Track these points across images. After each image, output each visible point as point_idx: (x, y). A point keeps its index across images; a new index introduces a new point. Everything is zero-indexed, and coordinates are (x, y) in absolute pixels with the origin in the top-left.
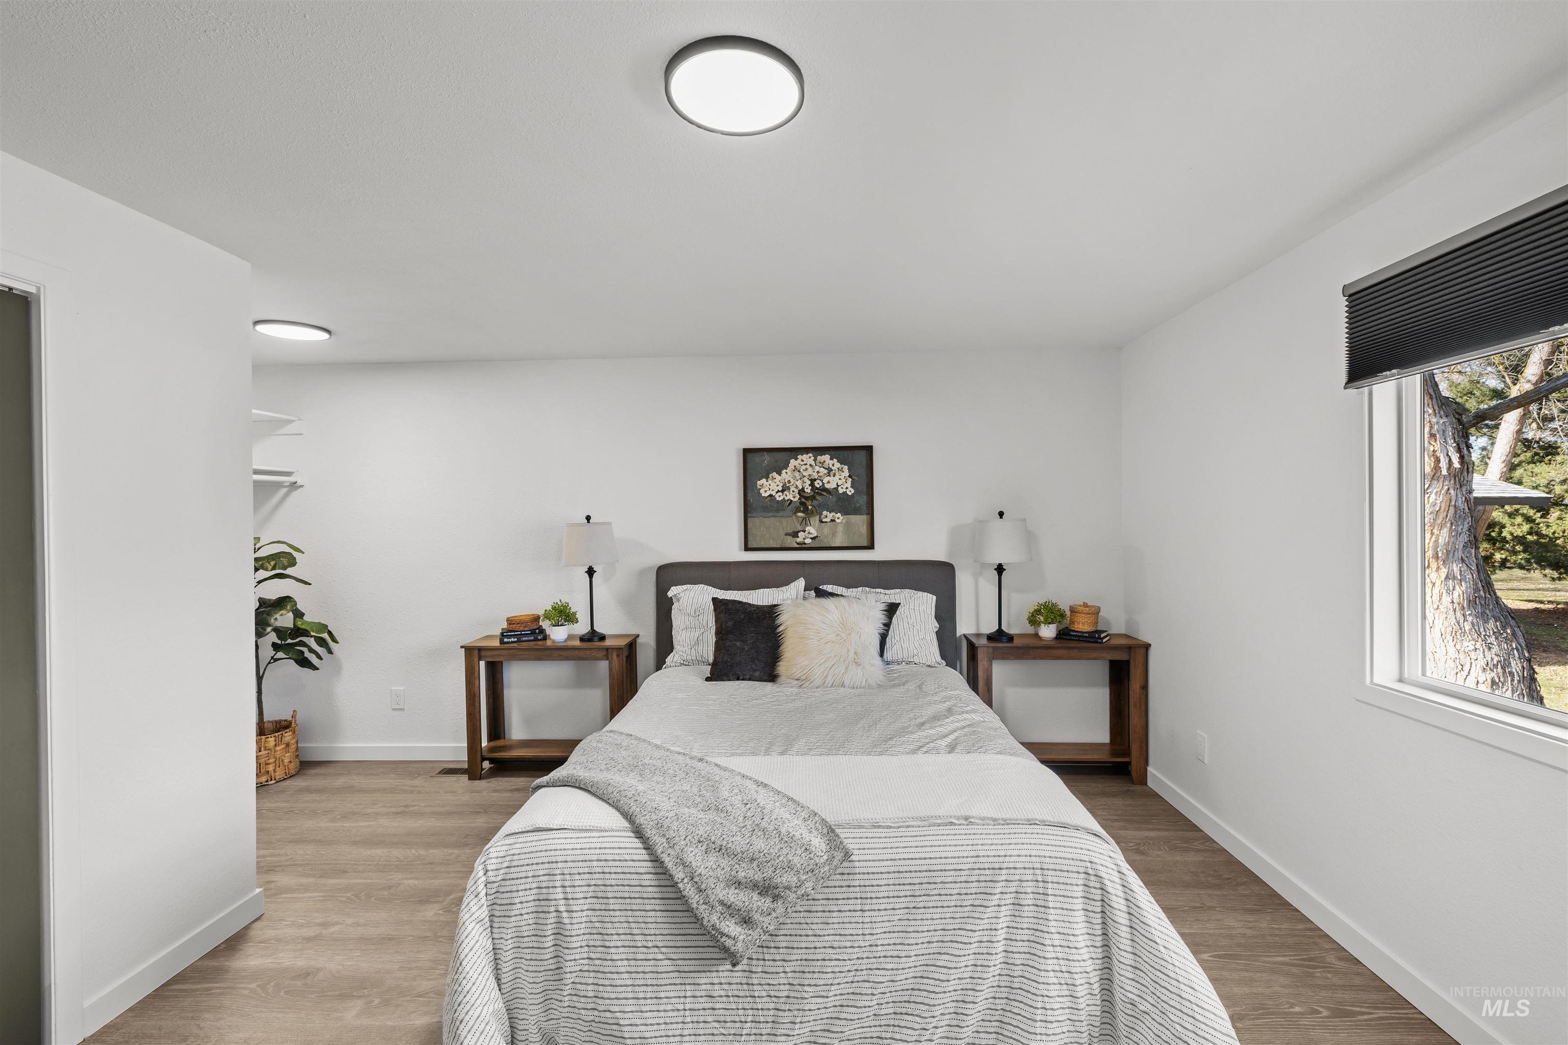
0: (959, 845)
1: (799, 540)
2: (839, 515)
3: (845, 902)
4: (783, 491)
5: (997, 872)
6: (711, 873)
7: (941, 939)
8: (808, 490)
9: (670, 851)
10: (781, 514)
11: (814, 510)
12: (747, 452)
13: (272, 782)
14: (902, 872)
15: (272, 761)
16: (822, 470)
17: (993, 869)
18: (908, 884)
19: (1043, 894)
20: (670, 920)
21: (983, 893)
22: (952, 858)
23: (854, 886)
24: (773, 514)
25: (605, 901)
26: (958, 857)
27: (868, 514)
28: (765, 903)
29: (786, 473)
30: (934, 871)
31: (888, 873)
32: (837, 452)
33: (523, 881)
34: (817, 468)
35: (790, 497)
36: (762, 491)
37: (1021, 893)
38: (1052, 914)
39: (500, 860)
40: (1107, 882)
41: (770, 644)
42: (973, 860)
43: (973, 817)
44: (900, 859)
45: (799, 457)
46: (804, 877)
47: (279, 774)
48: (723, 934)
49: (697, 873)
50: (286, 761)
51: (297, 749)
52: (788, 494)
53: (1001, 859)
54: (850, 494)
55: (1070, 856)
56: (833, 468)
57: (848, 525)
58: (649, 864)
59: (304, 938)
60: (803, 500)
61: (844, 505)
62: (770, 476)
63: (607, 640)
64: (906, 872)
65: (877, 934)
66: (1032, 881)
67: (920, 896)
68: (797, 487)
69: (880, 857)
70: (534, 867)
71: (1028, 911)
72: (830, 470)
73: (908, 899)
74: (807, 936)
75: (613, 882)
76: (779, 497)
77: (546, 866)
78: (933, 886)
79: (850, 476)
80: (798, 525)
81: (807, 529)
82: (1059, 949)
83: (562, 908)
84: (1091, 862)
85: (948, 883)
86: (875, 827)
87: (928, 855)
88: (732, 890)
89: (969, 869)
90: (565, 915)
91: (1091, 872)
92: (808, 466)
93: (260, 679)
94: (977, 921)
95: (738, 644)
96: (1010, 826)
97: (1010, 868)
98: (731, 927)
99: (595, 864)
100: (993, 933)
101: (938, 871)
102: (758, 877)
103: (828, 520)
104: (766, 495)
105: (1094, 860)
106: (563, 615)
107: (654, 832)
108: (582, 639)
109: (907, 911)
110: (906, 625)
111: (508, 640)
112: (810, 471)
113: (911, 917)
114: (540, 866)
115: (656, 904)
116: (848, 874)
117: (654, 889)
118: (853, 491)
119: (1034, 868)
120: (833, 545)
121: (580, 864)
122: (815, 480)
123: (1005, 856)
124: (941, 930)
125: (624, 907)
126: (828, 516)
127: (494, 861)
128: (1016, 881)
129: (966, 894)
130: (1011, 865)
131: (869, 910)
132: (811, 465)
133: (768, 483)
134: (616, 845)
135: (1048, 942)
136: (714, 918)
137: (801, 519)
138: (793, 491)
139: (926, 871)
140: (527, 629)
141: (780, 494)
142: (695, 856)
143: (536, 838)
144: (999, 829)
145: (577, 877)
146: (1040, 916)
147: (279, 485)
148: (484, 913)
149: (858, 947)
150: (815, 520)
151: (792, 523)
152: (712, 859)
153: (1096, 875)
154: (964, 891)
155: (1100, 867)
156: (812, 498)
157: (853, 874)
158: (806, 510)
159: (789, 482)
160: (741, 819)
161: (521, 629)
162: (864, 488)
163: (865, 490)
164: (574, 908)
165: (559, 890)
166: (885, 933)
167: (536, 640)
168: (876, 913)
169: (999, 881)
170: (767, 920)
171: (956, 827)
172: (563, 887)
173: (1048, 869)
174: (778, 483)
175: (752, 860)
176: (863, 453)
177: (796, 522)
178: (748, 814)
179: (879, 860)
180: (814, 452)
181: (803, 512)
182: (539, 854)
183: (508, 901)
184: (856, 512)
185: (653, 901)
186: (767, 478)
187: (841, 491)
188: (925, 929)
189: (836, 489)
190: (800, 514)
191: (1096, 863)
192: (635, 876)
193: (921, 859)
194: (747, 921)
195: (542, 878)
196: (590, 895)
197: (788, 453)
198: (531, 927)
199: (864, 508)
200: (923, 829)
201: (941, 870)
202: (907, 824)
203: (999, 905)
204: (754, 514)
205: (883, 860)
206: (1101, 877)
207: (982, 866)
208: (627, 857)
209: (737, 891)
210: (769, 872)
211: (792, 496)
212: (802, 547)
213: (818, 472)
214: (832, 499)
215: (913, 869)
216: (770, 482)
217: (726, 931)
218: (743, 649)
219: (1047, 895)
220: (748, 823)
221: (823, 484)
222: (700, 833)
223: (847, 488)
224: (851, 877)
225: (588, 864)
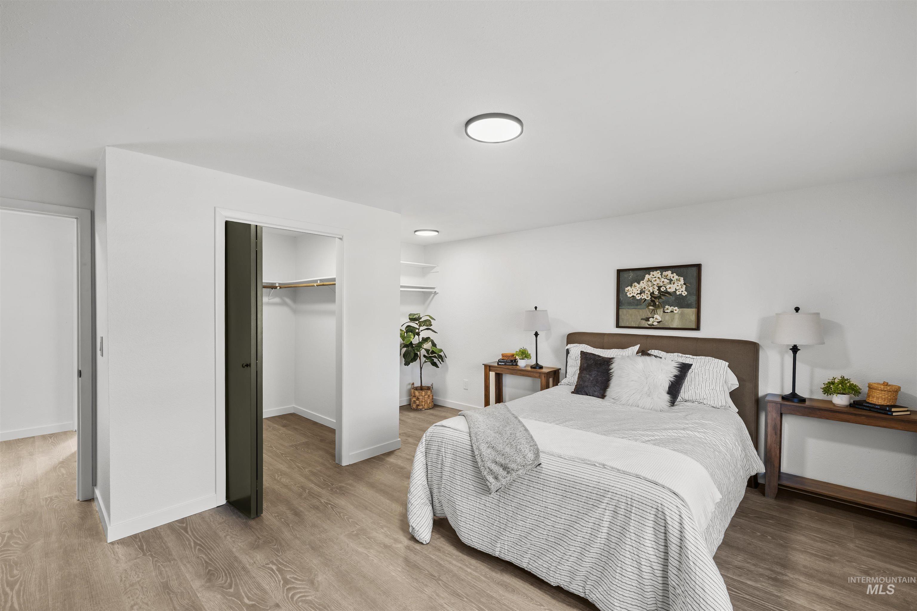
0: (592, 475)
1: (649, 323)
2: (676, 308)
3: (536, 484)
4: (640, 294)
5: (607, 492)
6: (487, 455)
7: (577, 515)
8: (656, 293)
9: (477, 444)
10: (639, 307)
11: (660, 305)
12: (619, 272)
13: (424, 409)
14: (562, 479)
15: (424, 401)
16: (666, 280)
17: (605, 490)
18: (563, 485)
19: (630, 511)
20: (474, 470)
21: (598, 501)
22: (586, 479)
23: (540, 478)
24: (634, 307)
25: (456, 457)
26: (589, 480)
27: (696, 308)
28: (504, 473)
29: (643, 283)
30: (576, 482)
31: (556, 477)
32: (676, 269)
33: (435, 442)
34: (663, 280)
36: (628, 294)
37: (618, 507)
38: (632, 523)
39: (430, 433)
40: (668, 518)
41: (604, 378)
42: (597, 483)
43: (607, 465)
44: (562, 473)
45: (652, 273)
46: (520, 467)
47: (426, 407)
48: (487, 480)
49: (482, 454)
50: (429, 402)
51: (433, 399)
52: (644, 295)
53: (610, 487)
54: (684, 295)
55: (650, 498)
56: (673, 279)
57: (682, 315)
58: (470, 447)
59: (407, 458)
60: (653, 299)
61: (680, 302)
62: (633, 285)
64: (564, 479)
65: (548, 503)
66: (625, 503)
67: (568, 492)
68: (649, 291)
69: (555, 469)
70: (438, 438)
71: (620, 517)
72: (671, 280)
73: (563, 492)
74: (520, 493)
75: (459, 450)
76: (638, 297)
77: (441, 439)
78: (575, 489)
79: (684, 284)
80: (649, 314)
81: (655, 316)
82: (634, 542)
83: (444, 455)
84: (661, 505)
85: (582, 490)
86: (559, 457)
87: (576, 475)
88: (493, 465)
89: (593, 487)
90: (444, 458)
91: (660, 509)
92: (657, 278)
93: (421, 368)
94: (594, 513)
95: (588, 376)
96: (625, 475)
97: (613, 493)
98: (491, 479)
99: (455, 442)
100: (601, 521)
101: (578, 483)
102: (503, 462)
103: (669, 311)
104: (631, 296)
105: (664, 504)
106: (524, 354)
107: (474, 435)
108: (532, 367)
109: (562, 497)
110: (701, 379)
111: (502, 364)
112: (658, 281)
113: (564, 500)
116: (539, 472)
117: (471, 457)
118: (686, 293)
119: (627, 497)
120: (671, 327)
121: (451, 441)
122: (661, 287)
123: (613, 486)
124: (577, 511)
125: (461, 461)
126: (668, 309)
127: (428, 433)
128: (616, 500)
129: (590, 498)
130: (615, 492)
131: (545, 491)
132: (658, 278)
133: (632, 289)
134: (463, 437)
135: (627, 536)
136: (485, 473)
137: (651, 311)
138: (647, 294)
139: (573, 481)
140: (509, 359)
141: (639, 295)
142: (484, 448)
143: (441, 429)
144: (618, 474)
145: (449, 445)
146: (627, 522)
147: (431, 293)
148: (423, 450)
149: (540, 506)
150: (660, 311)
151: (646, 313)
152: (489, 450)
153: (662, 512)
154: (589, 496)
155: (666, 509)
156: (659, 298)
157: (541, 473)
158: (654, 305)
159: (645, 288)
160: (506, 439)
161: (506, 359)
162: (694, 291)
163: (695, 293)
164: (447, 456)
166: (552, 503)
167: (512, 365)
168: (548, 493)
169: (607, 497)
170: (503, 480)
171: (597, 468)
172: (445, 448)
173: (635, 500)
174: (638, 289)
175: (503, 455)
176: (695, 269)
177: (648, 312)
178: (509, 438)
179: (553, 471)
180: (661, 270)
181: (653, 306)
182: (442, 435)
183: (431, 448)
184: (688, 306)
185: (470, 461)
186: (631, 286)
187: (678, 293)
188: (569, 508)
189: (675, 292)
190: (651, 307)
191: (664, 506)
192: (465, 450)
193: (572, 475)
194: (496, 478)
195: (440, 443)
196: (452, 453)
197: (645, 271)
198: (435, 460)
199: (694, 304)
200: (581, 464)
201: (580, 483)
202: (574, 460)
203: (605, 509)
204: (623, 307)
205: (555, 471)
206: (665, 514)
207: (600, 488)
208: (465, 443)
209: (495, 465)
210: (507, 462)
211: (646, 296)
212: (652, 327)
213: (663, 282)
214: (672, 298)
215: (567, 479)
216: (633, 288)
217: (488, 479)
218: (590, 379)
219: (631, 512)
220: (507, 441)
221: (666, 289)
222: (488, 440)
223: (682, 291)
224: (540, 474)
225: (453, 441)
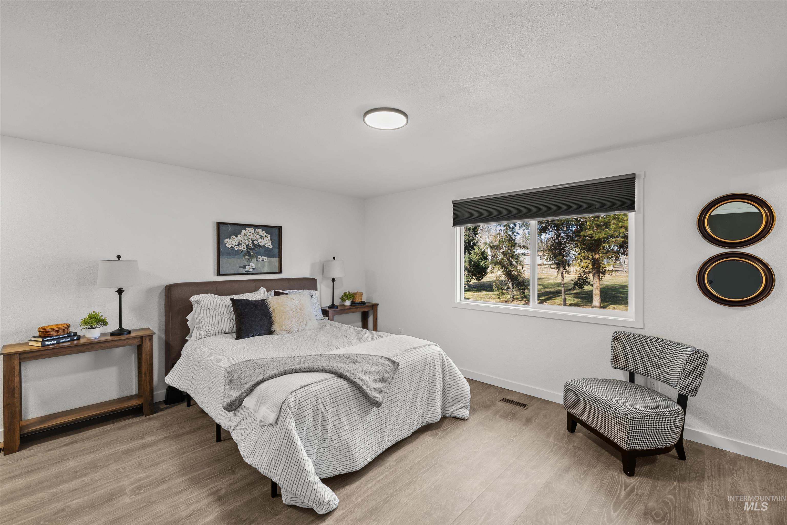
1: (246, 270)
2: (266, 258)
6: (369, 380)
8: (251, 245)
9: (355, 377)
10: (237, 257)
11: (254, 255)
12: (219, 224)
16: (258, 236)
18: (410, 369)
20: (357, 401)
23: (400, 373)
24: (233, 257)
25: (337, 402)
26: (418, 358)
27: (278, 257)
28: (384, 384)
29: (240, 236)
32: (265, 228)
33: (307, 406)
34: (256, 235)
35: (242, 248)
36: (227, 245)
42: (421, 357)
45: (247, 229)
54: (271, 248)
56: (263, 235)
57: (270, 262)
58: (348, 385)
60: (249, 250)
61: (268, 253)
62: (232, 237)
63: (131, 333)
66: (432, 359)
68: (245, 243)
70: (309, 400)
72: (261, 236)
73: (411, 373)
75: (338, 395)
76: (236, 248)
77: (314, 398)
79: (271, 240)
80: (246, 262)
81: (250, 264)
83: (323, 411)
86: (400, 355)
87: (412, 359)
88: (375, 384)
89: (421, 360)
92: (251, 234)
97: (428, 358)
98: (377, 395)
99: (330, 391)
102: (380, 377)
103: (260, 260)
104: (230, 247)
108: (112, 334)
111: (49, 343)
112: (252, 236)
114: (312, 398)
115: (352, 398)
120: (263, 272)
122: (254, 240)
123: (426, 355)
125: (343, 402)
126: (261, 258)
127: (292, 403)
132: (252, 233)
133: (230, 241)
136: (373, 394)
137: (247, 260)
138: (244, 246)
140: (62, 334)
141: (237, 246)
145: (326, 398)
150: (254, 260)
151: (243, 261)
152: (367, 376)
156: (253, 249)
158: (250, 255)
159: (242, 241)
162: (277, 245)
163: (278, 247)
164: (328, 409)
165: (321, 404)
167: (71, 340)
170: (385, 389)
171: (414, 351)
173: (434, 356)
174: (236, 241)
180: (254, 227)
182: (309, 394)
183: (303, 416)
184: (273, 256)
186: (230, 238)
187: (267, 246)
189: (264, 245)
190: (247, 257)
192: (345, 390)
194: (380, 392)
195: (314, 403)
197: (241, 226)
198: (312, 423)
199: (277, 254)
200: (407, 353)
204: (223, 257)
208: (341, 385)
210: (382, 375)
211: (243, 248)
212: (248, 273)
213: (256, 237)
214: (262, 250)
216: (231, 240)
217: (376, 397)
221: (258, 243)
223: (269, 245)
224: (399, 370)
